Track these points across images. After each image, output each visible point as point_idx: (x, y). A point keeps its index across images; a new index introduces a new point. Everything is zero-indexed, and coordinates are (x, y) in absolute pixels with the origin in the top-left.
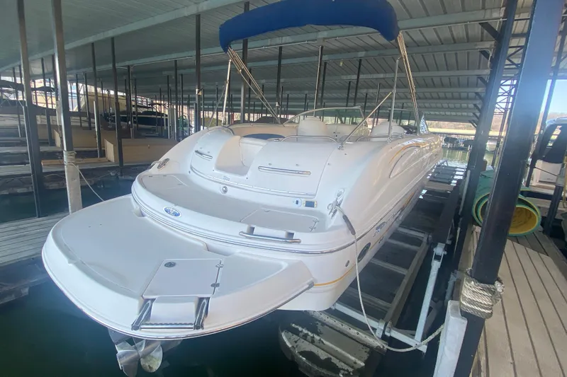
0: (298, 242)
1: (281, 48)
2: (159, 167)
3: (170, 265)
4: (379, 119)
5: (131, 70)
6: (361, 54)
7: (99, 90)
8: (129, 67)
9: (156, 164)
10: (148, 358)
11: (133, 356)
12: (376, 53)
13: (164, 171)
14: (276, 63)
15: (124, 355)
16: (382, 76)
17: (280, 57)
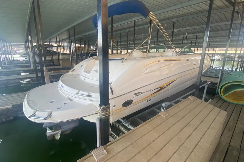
0: (91, 96)
1: (135, 22)
2: (72, 72)
3: (52, 102)
4: (198, 48)
5: (85, 37)
6: (174, 20)
7: (77, 45)
8: (84, 36)
9: (71, 71)
10: (57, 135)
11: (51, 134)
12: (181, 18)
13: (73, 73)
14: (133, 29)
15: (49, 133)
16: (188, 28)
17: (135, 26)
